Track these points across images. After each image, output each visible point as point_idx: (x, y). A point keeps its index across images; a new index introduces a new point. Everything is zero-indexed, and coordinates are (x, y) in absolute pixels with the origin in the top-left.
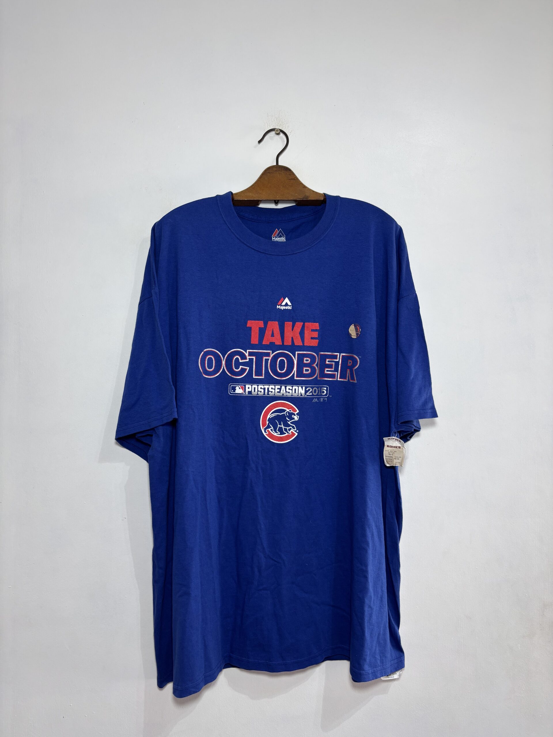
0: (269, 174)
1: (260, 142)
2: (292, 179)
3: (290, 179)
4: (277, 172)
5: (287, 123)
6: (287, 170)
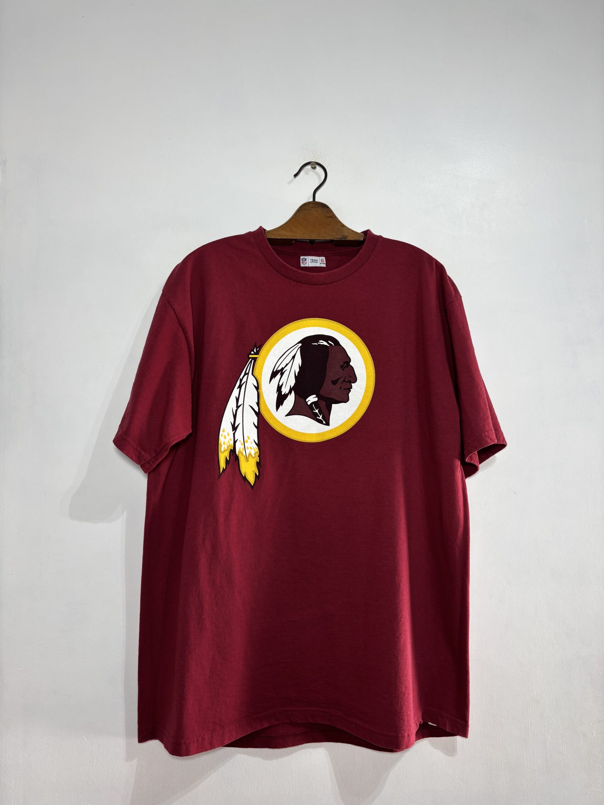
0: (304, 211)
1: (296, 176)
2: (330, 217)
3: (327, 217)
4: (313, 209)
5: (323, 157)
6: (324, 206)
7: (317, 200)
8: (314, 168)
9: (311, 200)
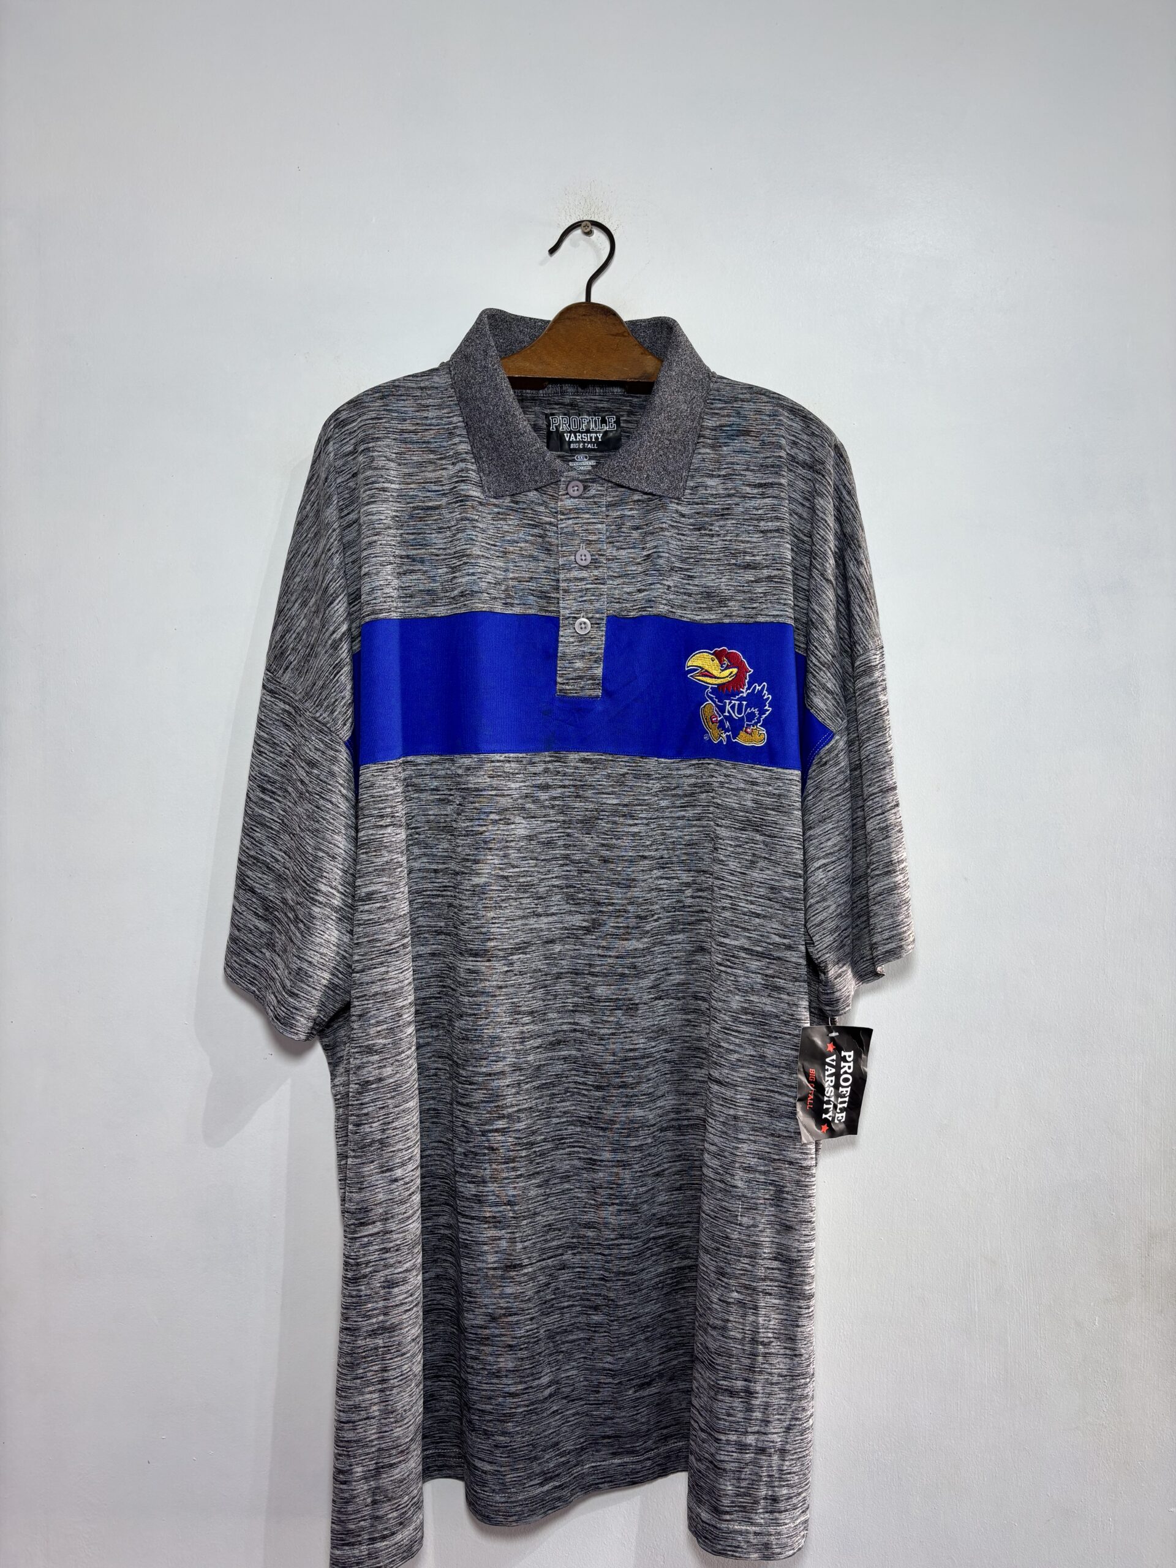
0: (568, 323)
1: (552, 251)
2: (617, 335)
3: (613, 335)
4: (586, 318)
5: (607, 210)
6: (607, 312)
7: (594, 300)
8: (589, 233)
9: (583, 300)
